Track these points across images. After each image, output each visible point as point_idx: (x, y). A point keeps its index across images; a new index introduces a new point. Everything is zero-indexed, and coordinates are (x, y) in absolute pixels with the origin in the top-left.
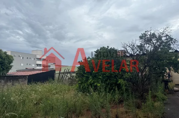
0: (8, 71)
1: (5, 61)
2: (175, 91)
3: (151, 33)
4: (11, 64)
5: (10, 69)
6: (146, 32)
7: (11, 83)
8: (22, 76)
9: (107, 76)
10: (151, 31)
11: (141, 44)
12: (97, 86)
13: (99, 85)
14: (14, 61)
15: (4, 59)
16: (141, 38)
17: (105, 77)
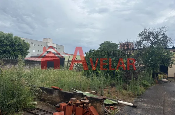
0: (25, 56)
1: (24, 48)
2: (163, 82)
3: (149, 31)
4: (28, 51)
5: (27, 55)
6: (145, 30)
7: (29, 67)
8: (37, 61)
9: (107, 66)
10: (150, 30)
11: (140, 40)
12: (98, 73)
13: (100, 72)
14: (30, 48)
15: (23, 46)
16: (140, 35)
17: (105, 66)
